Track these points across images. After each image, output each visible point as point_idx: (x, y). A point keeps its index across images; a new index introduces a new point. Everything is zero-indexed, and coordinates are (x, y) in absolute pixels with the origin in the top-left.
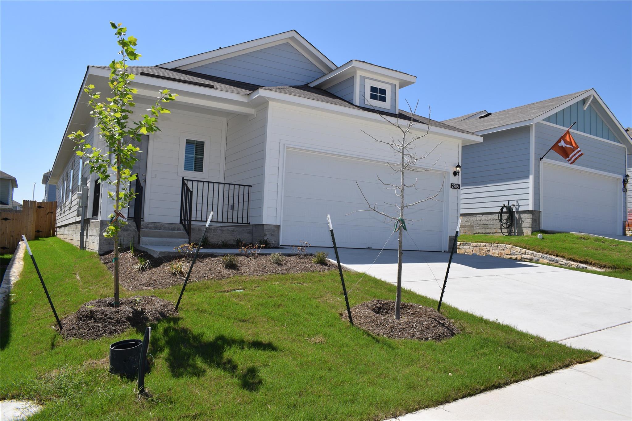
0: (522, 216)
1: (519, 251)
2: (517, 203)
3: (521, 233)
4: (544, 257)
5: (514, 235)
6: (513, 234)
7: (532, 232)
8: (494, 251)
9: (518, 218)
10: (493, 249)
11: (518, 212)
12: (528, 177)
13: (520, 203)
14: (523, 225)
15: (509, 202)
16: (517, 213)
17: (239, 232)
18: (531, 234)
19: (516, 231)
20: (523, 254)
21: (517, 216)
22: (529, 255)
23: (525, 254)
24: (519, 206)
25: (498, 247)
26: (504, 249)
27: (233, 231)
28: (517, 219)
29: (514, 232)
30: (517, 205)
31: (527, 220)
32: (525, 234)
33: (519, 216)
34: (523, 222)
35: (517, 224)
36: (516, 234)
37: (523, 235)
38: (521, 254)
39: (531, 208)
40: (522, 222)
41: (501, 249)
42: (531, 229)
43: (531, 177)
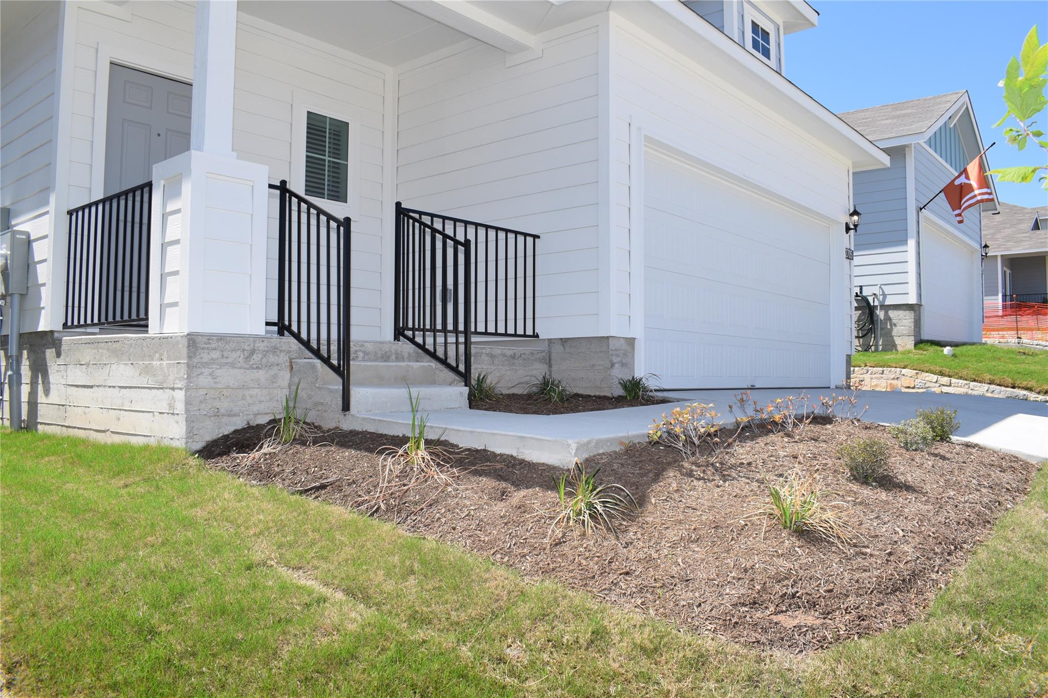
0: (892, 314)
1: (935, 381)
2: (881, 291)
3: (890, 346)
4: (993, 391)
5: (876, 350)
6: (873, 348)
7: (916, 345)
8: (875, 382)
9: (882, 318)
10: (872, 378)
11: (886, 308)
12: (904, 242)
13: (887, 290)
14: (895, 332)
15: (861, 289)
16: (881, 309)
17: (524, 359)
18: (913, 347)
19: (880, 343)
20: (943, 385)
21: (880, 314)
22: (957, 387)
23: (950, 385)
24: (884, 295)
25: (882, 373)
26: (898, 378)
27: (513, 357)
28: (881, 320)
29: (877, 346)
30: (881, 293)
31: (902, 324)
32: (899, 348)
33: (886, 314)
34: (895, 325)
35: (882, 329)
36: (880, 348)
37: (897, 350)
38: (940, 386)
39: (912, 300)
40: (891, 325)
41: (892, 376)
42: (913, 338)
43: (912, 243)
